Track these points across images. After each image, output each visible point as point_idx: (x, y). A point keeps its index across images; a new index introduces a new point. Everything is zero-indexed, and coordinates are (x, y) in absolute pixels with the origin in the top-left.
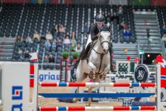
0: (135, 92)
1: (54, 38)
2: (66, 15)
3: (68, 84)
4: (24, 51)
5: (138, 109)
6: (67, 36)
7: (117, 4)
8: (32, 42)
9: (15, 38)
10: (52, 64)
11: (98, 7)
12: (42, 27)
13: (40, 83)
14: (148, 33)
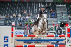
0: (56, 39)
1: (22, 16)
2: (27, 6)
3: (28, 35)
4: (9, 21)
5: (58, 46)
6: (27, 15)
7: (49, 2)
8: (12, 18)
9: (5, 16)
10: (21, 27)
11: (41, 3)
12: (17, 12)
13: (16, 35)
14: (62, 14)
